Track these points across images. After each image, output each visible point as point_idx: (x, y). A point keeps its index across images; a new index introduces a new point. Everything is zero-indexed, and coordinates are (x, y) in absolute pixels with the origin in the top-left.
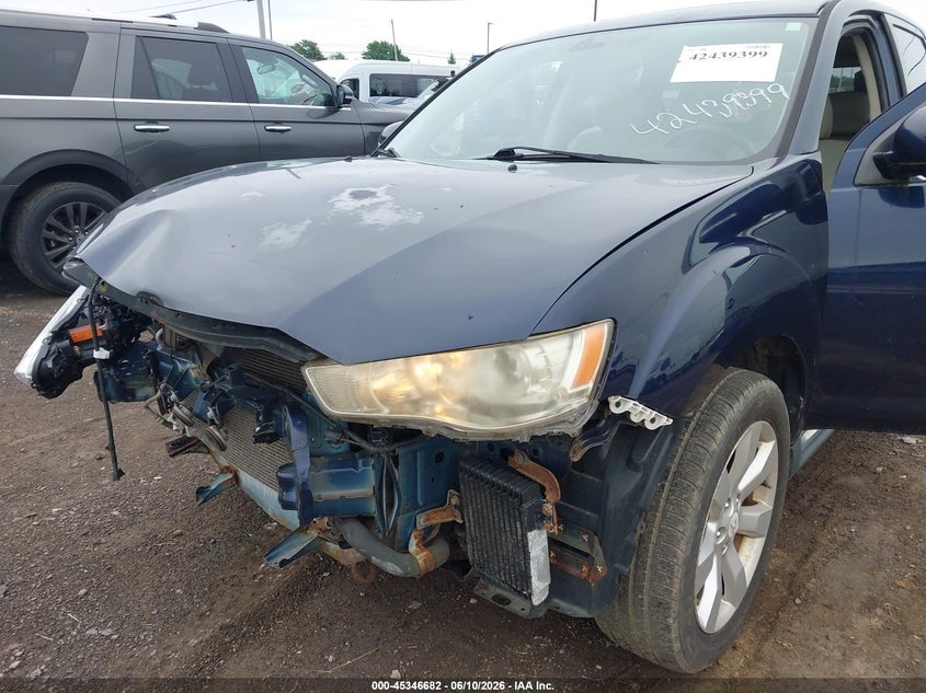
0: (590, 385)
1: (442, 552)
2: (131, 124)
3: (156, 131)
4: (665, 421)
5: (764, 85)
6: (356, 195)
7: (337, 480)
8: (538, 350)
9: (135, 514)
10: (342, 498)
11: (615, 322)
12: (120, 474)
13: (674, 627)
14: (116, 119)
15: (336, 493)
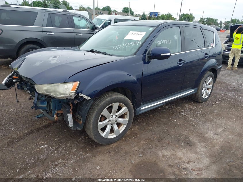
0: (75, 91)
1: (60, 118)
2: (46, 32)
3: (51, 34)
4: (90, 98)
5: (138, 41)
6: (54, 57)
7: (42, 104)
8: (66, 85)
9: (25, 111)
10: (42, 106)
11: (80, 82)
12: (18, 101)
13: (92, 133)
14: (42, 31)
15: (41, 105)
